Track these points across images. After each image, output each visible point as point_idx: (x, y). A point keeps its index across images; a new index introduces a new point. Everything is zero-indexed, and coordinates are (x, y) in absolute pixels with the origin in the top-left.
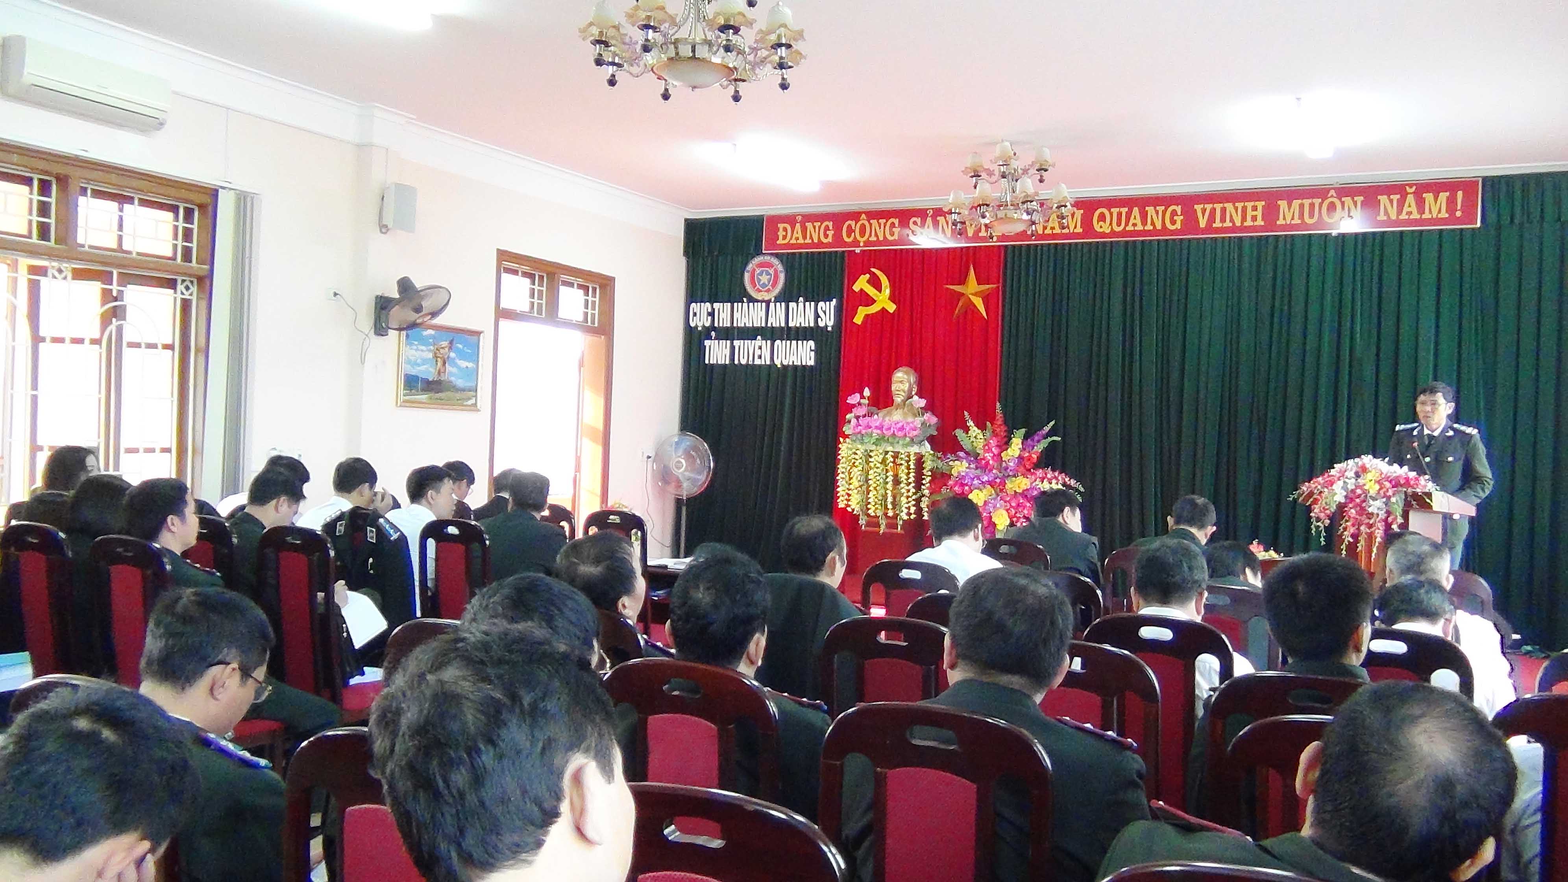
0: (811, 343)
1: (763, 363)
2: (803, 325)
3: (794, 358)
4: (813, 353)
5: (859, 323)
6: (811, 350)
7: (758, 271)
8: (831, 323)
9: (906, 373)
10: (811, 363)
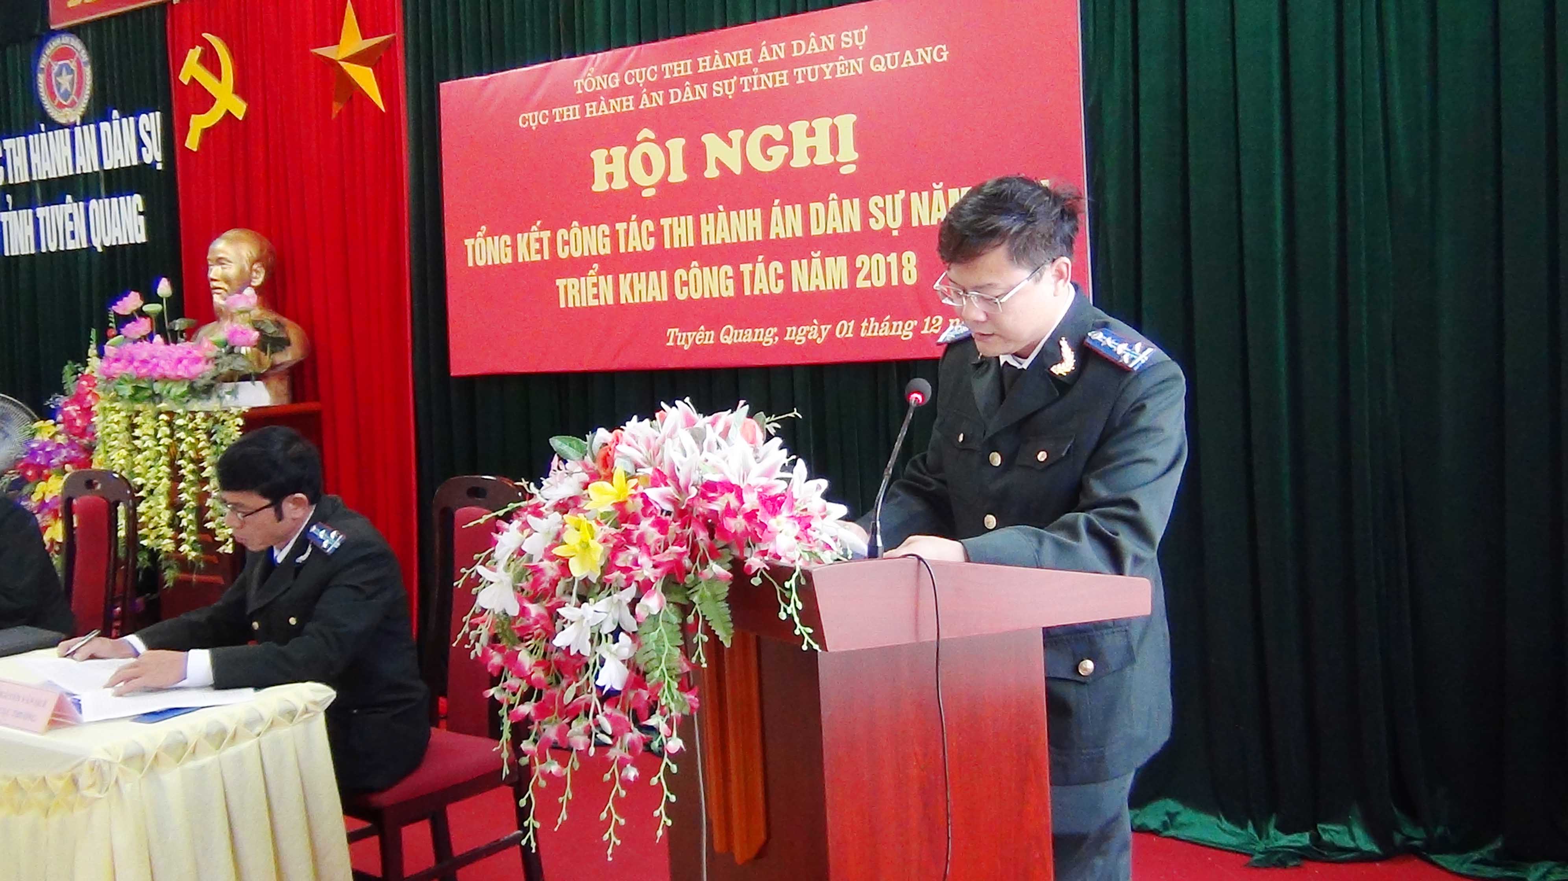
0: (137, 199)
1: (79, 245)
2: (123, 164)
3: (117, 232)
4: (142, 219)
5: (195, 148)
6: (139, 213)
7: (55, 68)
8: (159, 155)
9: (231, 242)
10: (142, 237)
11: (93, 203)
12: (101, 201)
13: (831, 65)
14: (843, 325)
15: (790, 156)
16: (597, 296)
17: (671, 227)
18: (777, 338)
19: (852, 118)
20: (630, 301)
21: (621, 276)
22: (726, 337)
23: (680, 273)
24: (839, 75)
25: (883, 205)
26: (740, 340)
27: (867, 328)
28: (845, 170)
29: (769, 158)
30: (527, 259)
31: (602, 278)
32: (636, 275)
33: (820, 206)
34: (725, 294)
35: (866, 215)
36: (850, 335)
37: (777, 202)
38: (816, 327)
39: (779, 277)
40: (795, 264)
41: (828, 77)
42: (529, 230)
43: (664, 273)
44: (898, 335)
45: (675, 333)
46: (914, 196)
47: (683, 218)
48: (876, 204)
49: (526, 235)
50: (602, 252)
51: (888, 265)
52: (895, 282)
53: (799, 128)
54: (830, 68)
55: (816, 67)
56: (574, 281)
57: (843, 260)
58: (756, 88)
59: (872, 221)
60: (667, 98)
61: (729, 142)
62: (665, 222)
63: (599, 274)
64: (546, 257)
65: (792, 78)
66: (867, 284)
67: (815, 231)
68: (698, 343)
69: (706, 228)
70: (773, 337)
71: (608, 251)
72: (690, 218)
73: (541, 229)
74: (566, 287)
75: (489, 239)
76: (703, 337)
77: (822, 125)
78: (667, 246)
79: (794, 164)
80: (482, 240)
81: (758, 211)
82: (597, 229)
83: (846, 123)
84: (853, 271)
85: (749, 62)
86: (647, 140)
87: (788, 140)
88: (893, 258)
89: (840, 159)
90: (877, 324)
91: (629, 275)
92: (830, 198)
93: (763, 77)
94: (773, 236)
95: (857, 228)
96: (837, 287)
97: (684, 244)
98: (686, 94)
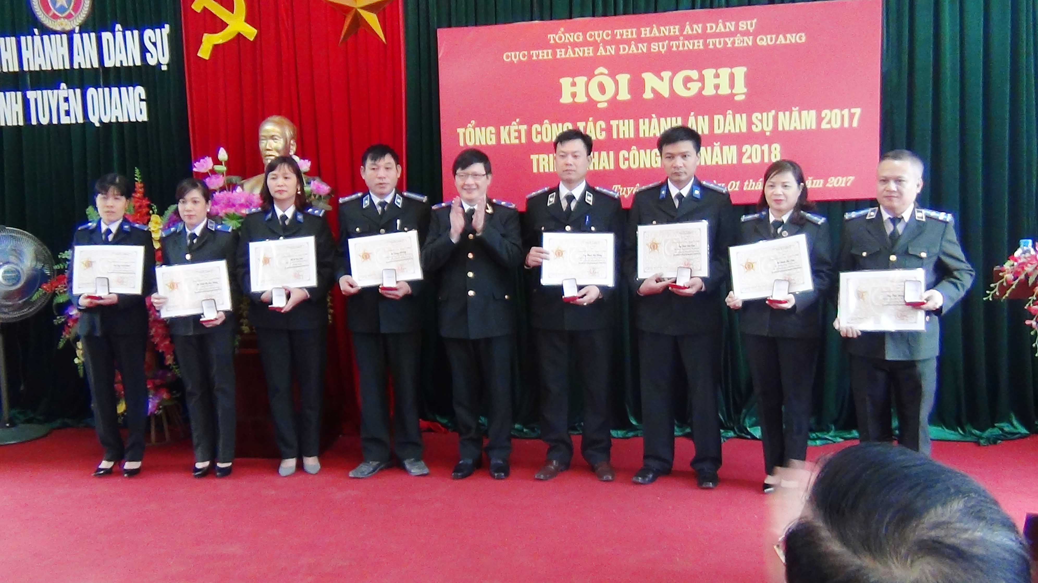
0: (140, 90)
1: (73, 122)
2: (125, 64)
3: (118, 113)
4: (144, 105)
5: (207, 58)
6: (141, 100)
8: (165, 60)
9: (278, 124)
10: (143, 117)
11: (91, 91)
12: (100, 90)
13: (732, 39)
14: (732, 184)
15: (703, 88)
17: (618, 125)
19: (744, 69)
23: (623, 153)
24: (736, 45)
25: (761, 118)
27: (748, 185)
28: (737, 98)
29: (689, 89)
30: (508, 142)
33: (721, 117)
34: (654, 166)
35: (750, 123)
36: (737, 189)
37: (692, 114)
41: (729, 45)
42: (510, 125)
43: (612, 153)
46: (781, 114)
47: (627, 121)
48: (757, 117)
49: (507, 127)
51: (763, 152)
52: (766, 160)
53: (709, 73)
54: (731, 41)
55: (722, 40)
56: (545, 156)
57: (734, 148)
58: (681, 48)
59: (754, 127)
60: (618, 50)
61: (662, 79)
62: (614, 123)
64: (523, 140)
65: (706, 45)
66: (749, 161)
67: (717, 131)
69: (642, 128)
72: (632, 121)
73: (520, 124)
74: (538, 161)
75: (478, 129)
77: (725, 72)
78: (615, 136)
79: (705, 93)
80: (471, 130)
81: (679, 119)
83: (740, 72)
84: (740, 154)
85: (677, 33)
86: (602, 74)
87: (702, 79)
88: (766, 147)
89: (734, 91)
90: (754, 184)
92: (728, 113)
93: (686, 42)
95: (744, 130)
96: (730, 162)
97: (627, 136)
98: (631, 49)
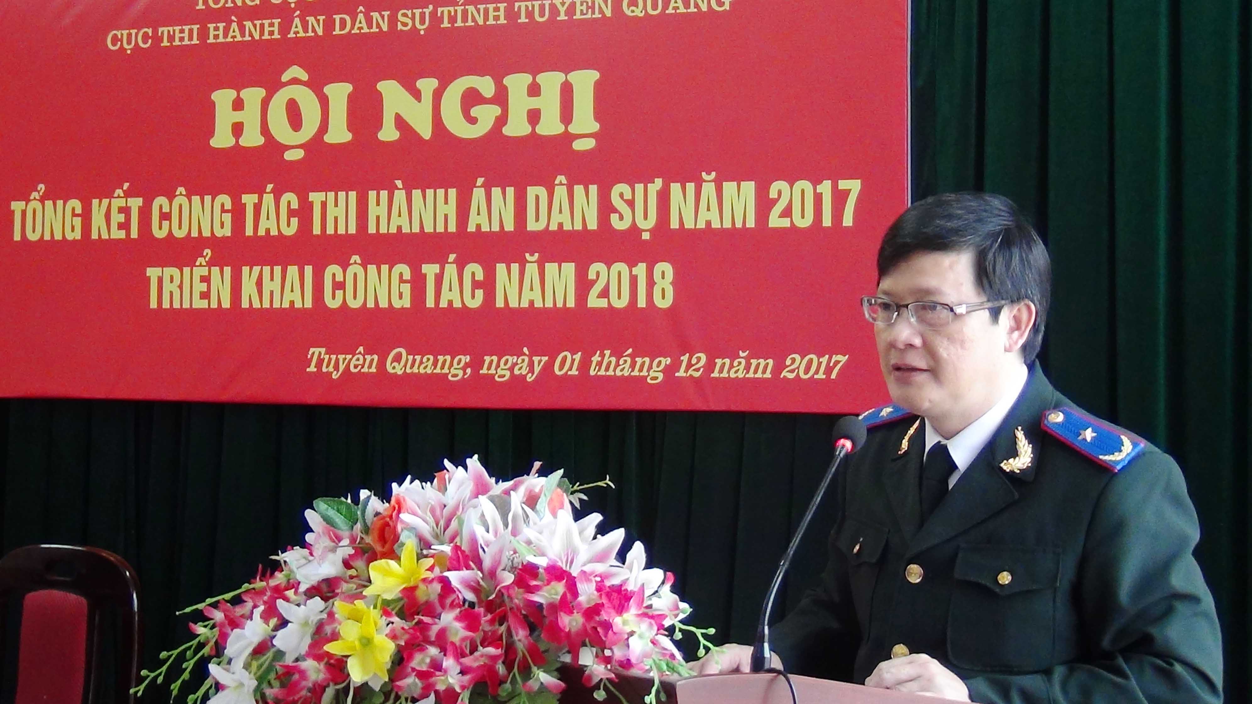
14: (565, 359)
15: (502, 120)
16: (205, 295)
17: (324, 205)
18: (469, 371)
19: (593, 75)
20: (256, 305)
21: (246, 270)
22: (395, 364)
23: (333, 271)
24: (578, 16)
25: (630, 197)
26: (415, 370)
27: (600, 364)
28: (580, 145)
29: (473, 121)
30: (105, 236)
31: (215, 270)
32: (267, 269)
33: (542, 191)
34: (397, 304)
35: (606, 208)
36: (574, 372)
37: (480, 181)
38: (527, 359)
39: (476, 285)
40: (501, 268)
41: (562, 17)
42: (110, 196)
43: (309, 270)
44: (643, 376)
45: (320, 353)
46: (676, 188)
47: (342, 195)
48: (621, 195)
49: (105, 202)
50: (219, 233)
51: (634, 280)
52: (642, 303)
53: (517, 83)
54: (567, 6)
55: (548, 3)
56: (175, 271)
57: (569, 268)
58: (459, 23)
59: (614, 218)
60: (329, 25)
61: (417, 95)
62: (316, 198)
63: (210, 264)
64: (134, 234)
65: (512, 14)
66: (602, 303)
67: (532, 226)
68: (352, 369)
69: (373, 211)
70: (464, 369)
71: (227, 232)
72: (353, 195)
73: (128, 194)
74: (160, 280)
75: (49, 204)
76: (361, 362)
77: (551, 81)
78: (317, 230)
79: (509, 131)
80: (37, 205)
81: (453, 193)
82: (213, 201)
83: (585, 81)
84: (584, 284)
86: (295, 81)
87: (501, 98)
88: (641, 270)
89: (573, 129)
90: (613, 360)
91: (256, 269)
92: (557, 182)
93: (471, 9)
94: (471, 228)
95: (592, 225)
96: (560, 305)
97: (341, 231)
98: (357, 25)
